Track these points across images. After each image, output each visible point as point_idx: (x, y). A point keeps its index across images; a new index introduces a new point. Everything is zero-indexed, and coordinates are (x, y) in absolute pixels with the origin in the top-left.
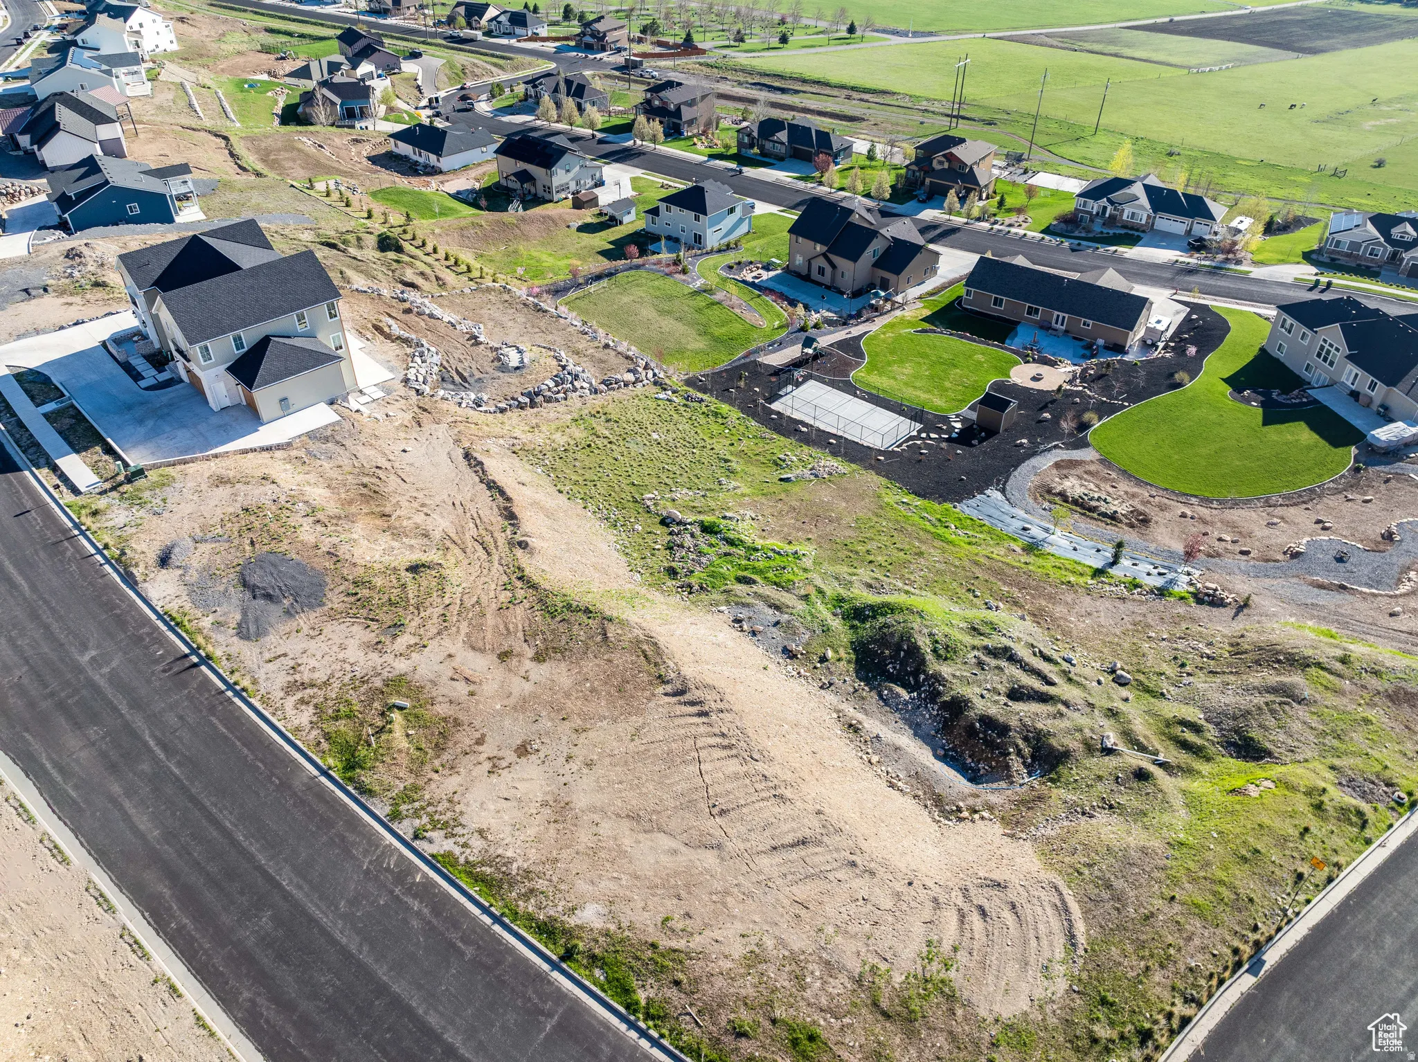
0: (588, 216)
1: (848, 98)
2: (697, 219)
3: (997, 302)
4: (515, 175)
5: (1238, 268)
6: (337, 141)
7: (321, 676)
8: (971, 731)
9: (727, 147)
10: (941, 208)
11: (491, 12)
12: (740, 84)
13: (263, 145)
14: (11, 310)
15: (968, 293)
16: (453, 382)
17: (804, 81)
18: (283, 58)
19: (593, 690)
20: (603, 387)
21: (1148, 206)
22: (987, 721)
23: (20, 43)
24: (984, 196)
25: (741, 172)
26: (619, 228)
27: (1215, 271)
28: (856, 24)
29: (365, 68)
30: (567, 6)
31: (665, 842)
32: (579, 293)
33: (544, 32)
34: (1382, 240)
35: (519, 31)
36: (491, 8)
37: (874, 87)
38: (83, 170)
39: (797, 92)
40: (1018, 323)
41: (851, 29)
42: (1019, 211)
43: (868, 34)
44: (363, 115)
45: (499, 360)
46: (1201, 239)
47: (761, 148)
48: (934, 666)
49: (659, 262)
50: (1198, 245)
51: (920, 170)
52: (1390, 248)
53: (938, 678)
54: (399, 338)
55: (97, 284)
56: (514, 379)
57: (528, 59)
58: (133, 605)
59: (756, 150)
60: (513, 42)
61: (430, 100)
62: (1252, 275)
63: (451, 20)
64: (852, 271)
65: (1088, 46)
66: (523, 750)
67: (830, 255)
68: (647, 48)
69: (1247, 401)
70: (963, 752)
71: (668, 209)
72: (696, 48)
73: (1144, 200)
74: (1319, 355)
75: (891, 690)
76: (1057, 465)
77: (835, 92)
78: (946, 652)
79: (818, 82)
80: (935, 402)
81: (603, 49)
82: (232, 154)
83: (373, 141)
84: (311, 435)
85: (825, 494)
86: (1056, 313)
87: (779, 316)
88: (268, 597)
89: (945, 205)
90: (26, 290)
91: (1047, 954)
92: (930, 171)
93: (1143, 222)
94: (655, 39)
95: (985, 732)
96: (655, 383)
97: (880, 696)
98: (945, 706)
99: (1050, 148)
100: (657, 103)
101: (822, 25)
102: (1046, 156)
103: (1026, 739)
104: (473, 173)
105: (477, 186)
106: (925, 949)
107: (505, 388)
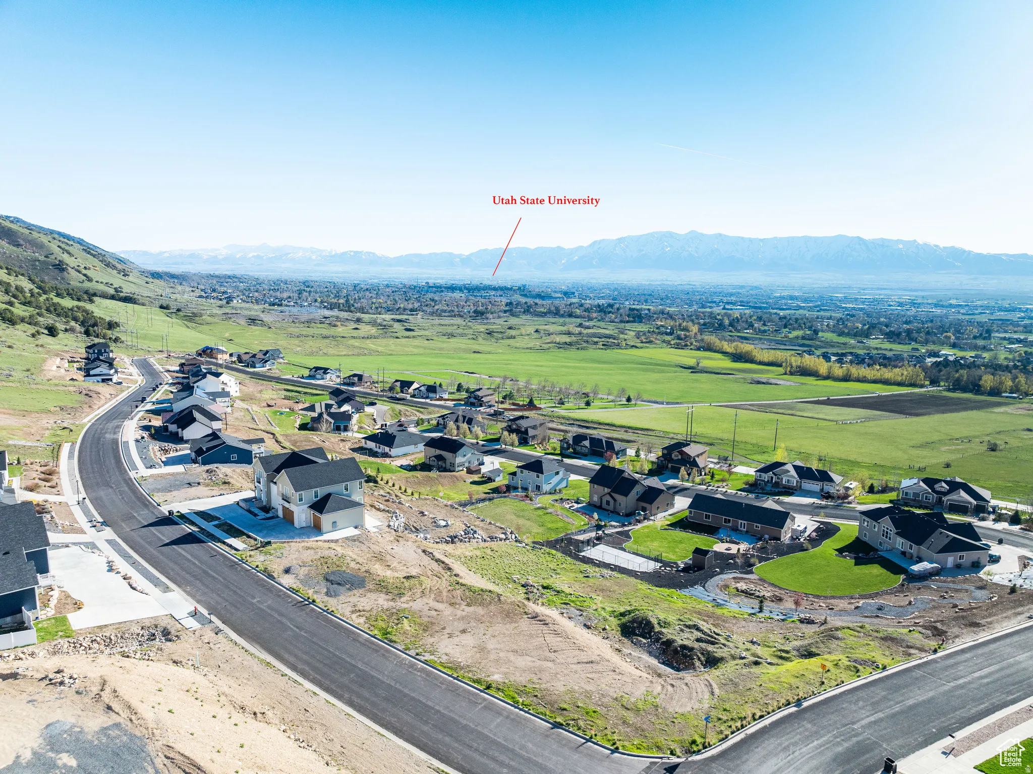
0: (476, 478)
1: (626, 431)
2: (538, 477)
3: (707, 517)
4: (435, 457)
5: (850, 505)
6: (333, 440)
7: (368, 608)
8: (676, 651)
9: (555, 449)
10: (678, 478)
11: (415, 386)
12: (562, 424)
13: (293, 439)
14: (183, 491)
15: (690, 512)
16: (412, 531)
17: (600, 424)
18: (297, 402)
19: (494, 615)
20: (489, 539)
21: (796, 476)
22: (684, 647)
23: (154, 390)
24: (703, 473)
25: (562, 461)
26: (493, 483)
27: (836, 507)
28: (632, 397)
29: (346, 408)
30: (460, 384)
31: (530, 659)
32: (473, 507)
33: (446, 396)
34: (930, 491)
35: (431, 395)
36: (415, 383)
37: (641, 427)
38: (210, 438)
39: (596, 428)
40: (719, 528)
41: (629, 400)
42: (723, 480)
43: (639, 402)
44: (346, 429)
45: (435, 522)
46: (828, 493)
47: (574, 449)
48: (657, 628)
49: (517, 495)
50: (827, 496)
51: (665, 460)
52: (935, 495)
53: (661, 633)
54: (384, 510)
55: (225, 483)
56: (443, 530)
57: (437, 409)
58: (273, 586)
59: (571, 450)
60: (428, 401)
61: (382, 425)
62: (857, 509)
63: (391, 389)
64: (625, 502)
65: (775, 410)
66: (464, 631)
67: (613, 494)
68: (506, 406)
69: (845, 557)
70: (672, 661)
71: (522, 472)
72: (535, 406)
73: (793, 472)
74: (883, 535)
75: (637, 639)
76: (734, 578)
77: (618, 429)
78: (665, 624)
79: (608, 424)
80: (669, 556)
81: (481, 406)
82: (277, 441)
83: (352, 441)
84: (347, 538)
85: (608, 583)
86: (740, 521)
87: (583, 521)
88: (339, 584)
89: (680, 476)
90: (189, 484)
92: (671, 460)
93: (795, 485)
94: (511, 402)
95: (682, 651)
96: (516, 541)
97: (632, 642)
98: (663, 643)
99: (747, 456)
100: (514, 426)
101: (611, 398)
102: (743, 459)
103: (702, 654)
104: (409, 458)
105: (412, 464)
107: (439, 534)
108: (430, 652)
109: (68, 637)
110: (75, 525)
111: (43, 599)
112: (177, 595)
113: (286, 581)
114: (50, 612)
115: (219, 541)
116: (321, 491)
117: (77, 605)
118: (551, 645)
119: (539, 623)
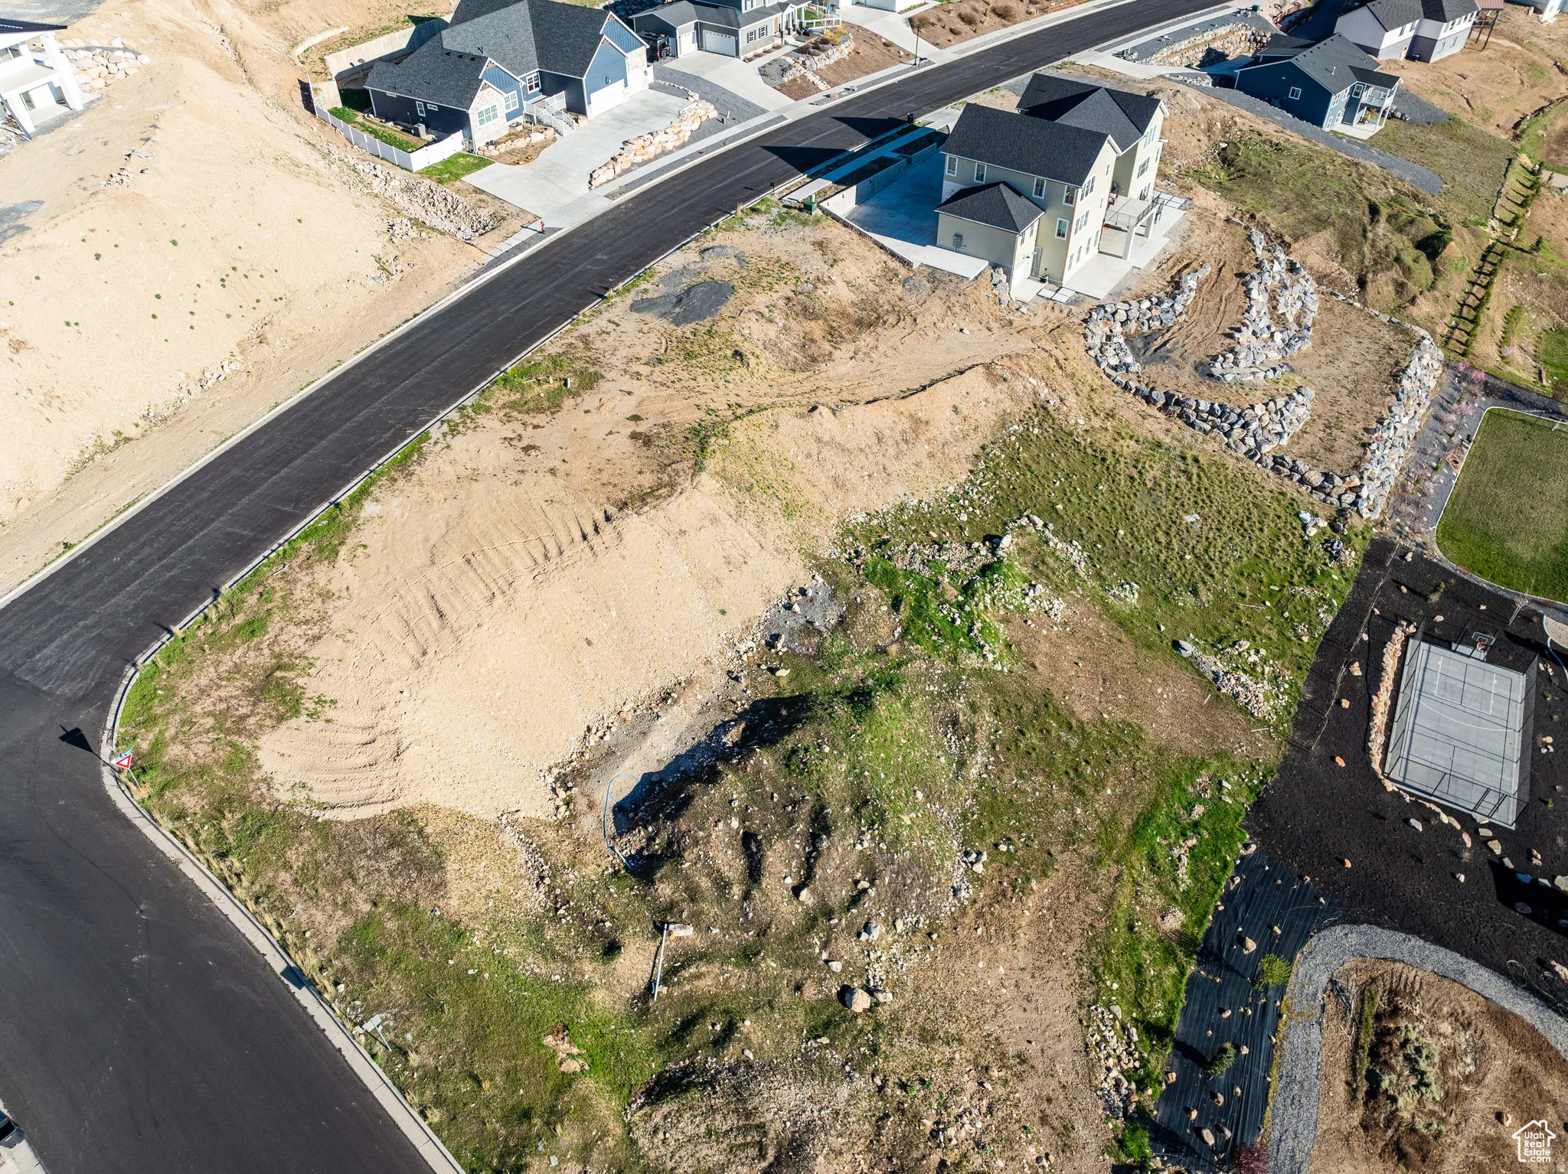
8: (676, 792)
20: (1269, 460)
54: (1178, 282)
75: (736, 727)
84: (933, 271)
91: (317, 787)
95: (673, 803)
97: (728, 722)
98: (711, 769)
106: (328, 699)
107: (1166, 378)
108: (454, 430)
109: (440, 182)
110: (822, 86)
111: (517, 136)
112: (601, 205)
113: (673, 260)
114: (493, 152)
115: (814, 177)
116: (991, 171)
117: (527, 160)
118: (491, 553)
119: (589, 529)
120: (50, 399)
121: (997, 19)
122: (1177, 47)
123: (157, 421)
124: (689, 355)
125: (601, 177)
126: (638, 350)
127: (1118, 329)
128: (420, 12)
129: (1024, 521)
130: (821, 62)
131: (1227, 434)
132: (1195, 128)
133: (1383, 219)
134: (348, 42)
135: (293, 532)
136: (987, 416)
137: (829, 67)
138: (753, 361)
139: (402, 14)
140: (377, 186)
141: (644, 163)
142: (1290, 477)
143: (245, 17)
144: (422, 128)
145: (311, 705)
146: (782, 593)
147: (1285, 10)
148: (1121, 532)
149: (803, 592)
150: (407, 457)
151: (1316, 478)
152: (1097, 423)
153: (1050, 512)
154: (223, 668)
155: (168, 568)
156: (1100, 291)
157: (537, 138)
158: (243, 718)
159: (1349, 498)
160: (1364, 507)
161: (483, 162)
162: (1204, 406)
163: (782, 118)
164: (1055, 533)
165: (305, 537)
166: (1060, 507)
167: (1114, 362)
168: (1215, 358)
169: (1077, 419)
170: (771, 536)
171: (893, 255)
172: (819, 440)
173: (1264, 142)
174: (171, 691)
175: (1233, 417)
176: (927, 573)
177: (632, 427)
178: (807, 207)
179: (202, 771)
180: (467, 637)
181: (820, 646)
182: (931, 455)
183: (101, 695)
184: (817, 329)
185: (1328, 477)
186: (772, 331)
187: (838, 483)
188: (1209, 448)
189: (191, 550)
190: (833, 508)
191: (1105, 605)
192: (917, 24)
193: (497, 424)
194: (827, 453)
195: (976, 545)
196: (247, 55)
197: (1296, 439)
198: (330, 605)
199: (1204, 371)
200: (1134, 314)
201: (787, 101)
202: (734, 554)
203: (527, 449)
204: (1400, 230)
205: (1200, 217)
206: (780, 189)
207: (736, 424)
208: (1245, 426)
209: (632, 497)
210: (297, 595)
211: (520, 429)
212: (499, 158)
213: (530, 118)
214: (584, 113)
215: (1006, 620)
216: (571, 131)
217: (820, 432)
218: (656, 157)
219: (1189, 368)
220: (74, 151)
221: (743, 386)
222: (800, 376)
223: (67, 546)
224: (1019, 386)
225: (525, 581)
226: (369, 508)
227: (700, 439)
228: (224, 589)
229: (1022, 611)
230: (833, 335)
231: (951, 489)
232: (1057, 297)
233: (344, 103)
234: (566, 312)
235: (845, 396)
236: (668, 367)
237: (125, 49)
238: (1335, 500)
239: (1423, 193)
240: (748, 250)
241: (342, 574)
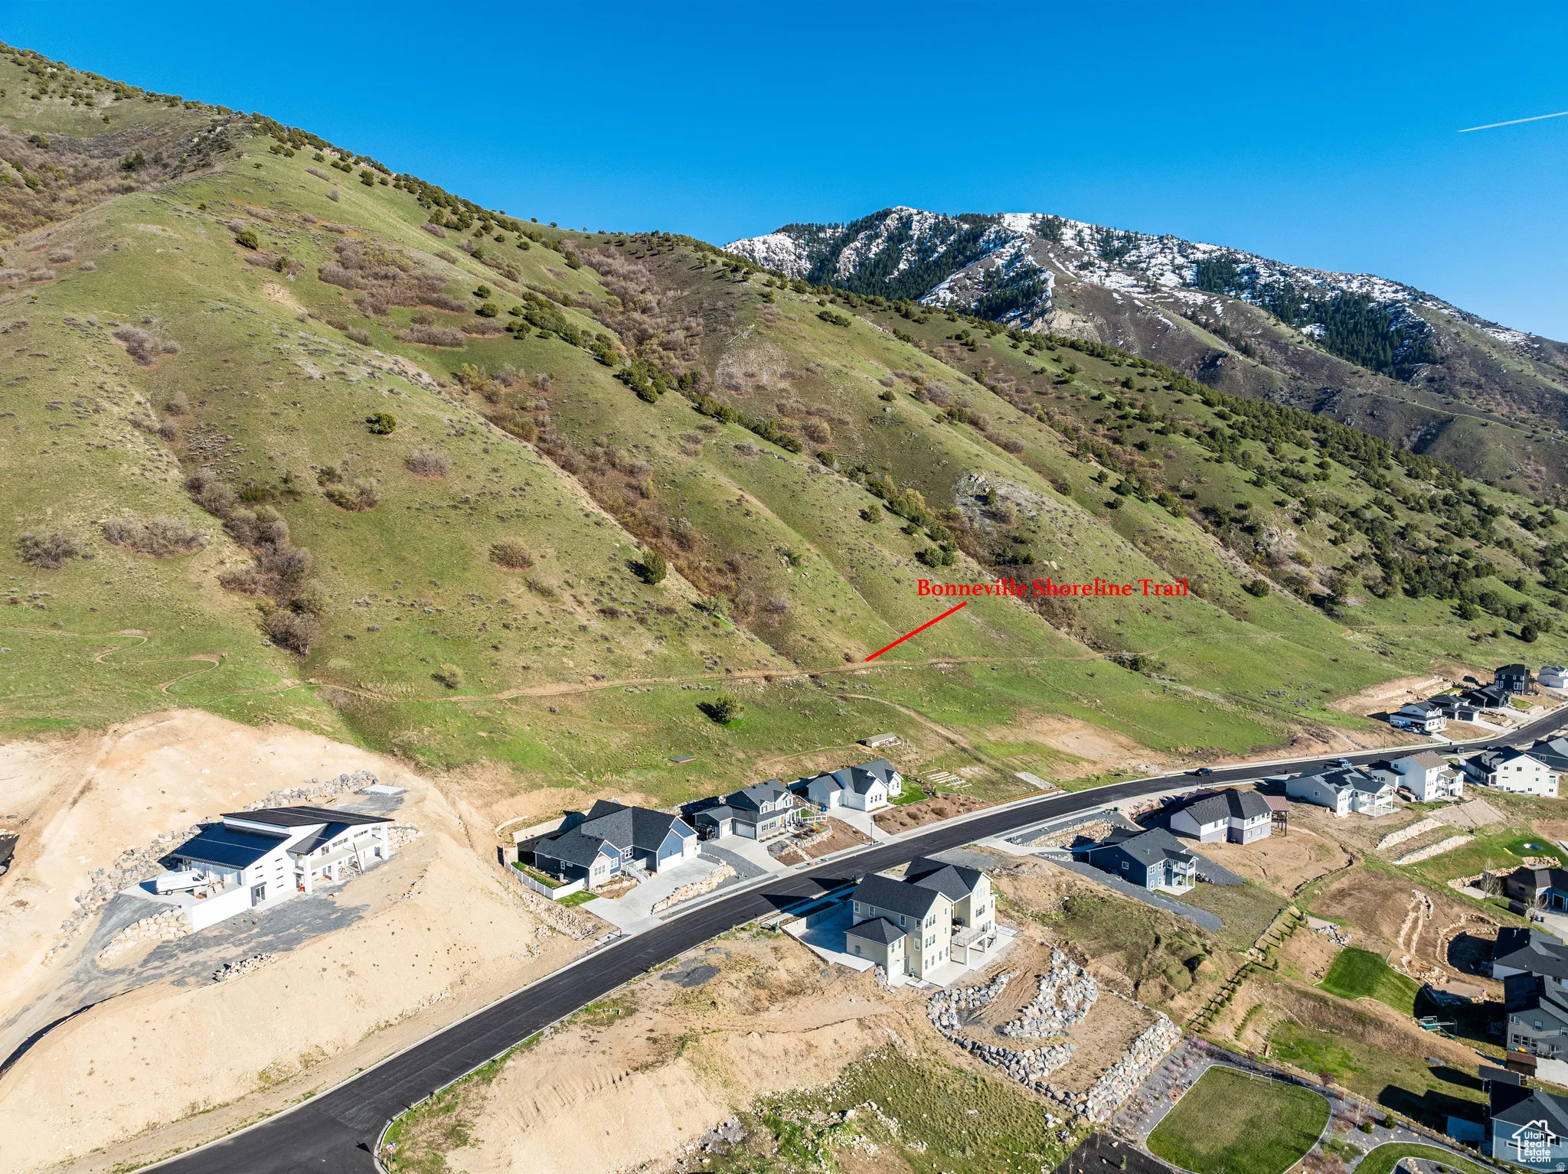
20: (1034, 1084)
84: (840, 966)
106: (481, 1140)
107: (974, 1034)
108: (556, 1031)
109: (567, 906)
110: (806, 857)
111: (615, 882)
112: (657, 923)
113: (690, 954)
114: (600, 891)
115: (782, 912)
116: (877, 911)
117: (618, 896)
118: (567, 1086)
119: (617, 1079)
120: (360, 1001)
121: (934, 816)
122: (1052, 835)
123: (404, 1018)
124: (687, 1002)
125: (659, 908)
126: (660, 999)
127: (953, 1005)
128: (570, 809)
129: (866, 1105)
130: (808, 843)
131: (1008, 1068)
132: (1047, 887)
133: (1162, 946)
134: (527, 824)
135: (471, 1072)
136: (855, 1047)
137: (813, 846)
138: (720, 1007)
139: (560, 809)
140: (532, 907)
141: (686, 900)
142: (1046, 1095)
143: (473, 810)
144: (562, 876)
145: (472, 1142)
146: (714, 1124)
147: (1141, 810)
148: (925, 1115)
149: (726, 1125)
150: (530, 1042)
151: (1061, 1096)
152: (924, 1056)
153: (883, 1102)
154: (432, 1124)
155: (409, 1082)
156: (944, 983)
157: (626, 884)
158: (440, 1144)
159: (1081, 1108)
160: (1090, 1113)
161: (593, 896)
162: (993, 1049)
163: (777, 877)
164: (883, 1113)
165: (477, 1073)
166: (889, 1099)
167: (945, 1023)
168: (1008, 1023)
169: (912, 1052)
170: (713, 1095)
171: (819, 956)
172: (750, 1050)
173: (1095, 897)
174: (408, 1132)
175: (1010, 1057)
176: (799, 1123)
177: (649, 1034)
178: (773, 928)
179: (420, 1162)
180: (549, 1121)
181: (729, 1150)
182: (817, 1065)
183: (376, 1130)
184: (763, 994)
185: (1067, 1095)
186: (736, 993)
187: (758, 1074)
188: (995, 1075)
189: (420, 1076)
190: (754, 1087)
191: (902, 1151)
192: (878, 819)
193: (579, 1030)
194: (753, 1057)
195: (832, 1114)
196: (473, 833)
197: (1055, 1073)
198: (486, 1102)
199: (1000, 1031)
200: (963, 996)
201: (781, 866)
202: (691, 1100)
203: (592, 1042)
204: (1174, 953)
205: (1024, 942)
206: (759, 919)
207: (705, 1036)
208: (1018, 1062)
209: (642, 1066)
210: (471, 1097)
211: (590, 1033)
212: (602, 895)
213: (624, 873)
214: (655, 870)
215: (839, 1152)
216: (647, 881)
217: (751, 1045)
218: (694, 897)
219: (991, 1028)
220: (385, 881)
221: (713, 1019)
222: (747, 1017)
223: (360, 1070)
224: (879, 1032)
225: (581, 1098)
226: (509, 1063)
227: (683, 1041)
228: (437, 1092)
229: (850, 1148)
230: (773, 999)
231: (826, 1085)
232: (917, 985)
233: (520, 859)
234: (625, 978)
235: (771, 1029)
236: (673, 1008)
237: (412, 828)
238: (1073, 1110)
239: (1204, 930)
240: (733, 950)
241: (493, 1089)
